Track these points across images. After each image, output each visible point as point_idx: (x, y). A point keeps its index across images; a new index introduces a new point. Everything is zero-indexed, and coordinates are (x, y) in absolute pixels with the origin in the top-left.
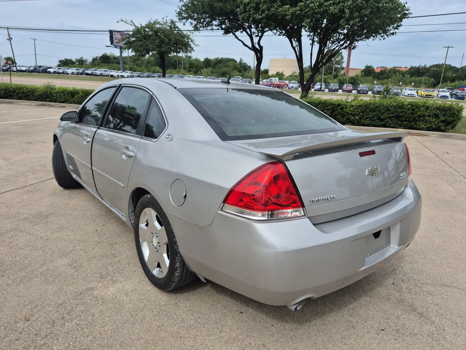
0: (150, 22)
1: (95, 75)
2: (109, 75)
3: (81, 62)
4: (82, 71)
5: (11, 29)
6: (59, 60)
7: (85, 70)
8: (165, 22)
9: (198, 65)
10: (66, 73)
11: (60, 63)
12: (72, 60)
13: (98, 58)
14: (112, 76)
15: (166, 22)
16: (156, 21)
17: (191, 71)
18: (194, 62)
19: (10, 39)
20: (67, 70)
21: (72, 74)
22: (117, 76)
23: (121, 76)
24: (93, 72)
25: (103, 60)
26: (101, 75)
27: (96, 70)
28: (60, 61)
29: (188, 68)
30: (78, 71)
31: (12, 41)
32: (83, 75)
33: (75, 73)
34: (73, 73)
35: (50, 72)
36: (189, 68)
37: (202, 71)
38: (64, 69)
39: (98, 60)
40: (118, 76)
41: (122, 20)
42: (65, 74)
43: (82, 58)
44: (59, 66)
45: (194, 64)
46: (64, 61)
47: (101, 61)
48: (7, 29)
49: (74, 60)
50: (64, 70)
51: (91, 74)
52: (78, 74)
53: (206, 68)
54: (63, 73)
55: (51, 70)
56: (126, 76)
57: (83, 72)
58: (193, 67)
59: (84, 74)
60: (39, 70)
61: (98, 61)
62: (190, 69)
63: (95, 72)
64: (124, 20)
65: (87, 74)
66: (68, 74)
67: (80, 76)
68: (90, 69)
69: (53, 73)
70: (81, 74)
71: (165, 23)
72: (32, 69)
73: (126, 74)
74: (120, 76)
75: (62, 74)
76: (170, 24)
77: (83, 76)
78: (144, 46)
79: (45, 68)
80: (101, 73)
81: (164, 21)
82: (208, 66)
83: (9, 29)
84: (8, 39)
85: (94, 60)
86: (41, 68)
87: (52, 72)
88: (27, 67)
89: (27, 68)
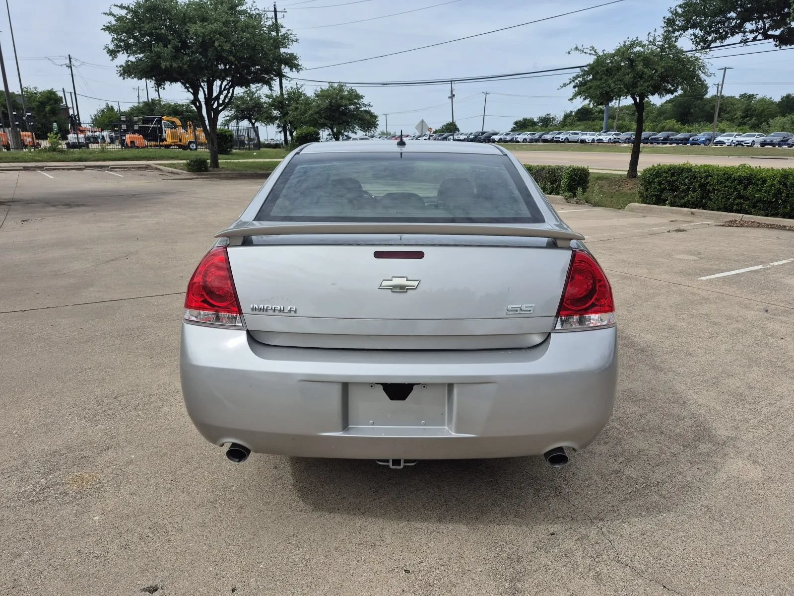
0: (625, 45)
1: (557, 142)
2: (578, 140)
3: (546, 122)
4: (537, 137)
5: (456, 82)
6: (515, 121)
7: (543, 135)
8: (652, 40)
9: (763, 111)
10: (516, 140)
11: (516, 125)
12: (533, 119)
13: (573, 114)
14: (583, 141)
15: (654, 39)
16: (635, 41)
17: (745, 124)
18: (755, 106)
19: (452, 97)
20: (517, 136)
21: (523, 142)
22: (590, 141)
23: (597, 140)
24: (554, 137)
25: (579, 115)
26: (567, 141)
27: (559, 133)
28: (516, 123)
29: (739, 118)
30: (533, 137)
31: (454, 100)
32: (539, 142)
33: (528, 140)
34: (525, 141)
35: (494, 141)
36: (741, 117)
37: (771, 122)
38: (513, 135)
39: (572, 116)
40: (593, 141)
41: (577, 48)
42: (514, 142)
43: (548, 115)
44: (513, 130)
45: (756, 111)
46: (521, 122)
47: (577, 119)
48: (450, 82)
49: (536, 120)
50: (513, 137)
51: (552, 141)
52: (532, 141)
53: (784, 116)
54: (511, 141)
55: (496, 138)
56: (605, 140)
57: (540, 137)
58: (752, 116)
59: (540, 140)
60: (481, 138)
61: (572, 118)
62: (743, 120)
63: (558, 136)
64: (580, 47)
65: (545, 141)
66: (519, 142)
67: (535, 143)
68: (551, 133)
69: (497, 142)
70: (537, 141)
71: (652, 43)
72: (472, 137)
73: (606, 137)
74: (595, 142)
75: (510, 143)
76: (661, 43)
77: (539, 144)
78: (604, 87)
79: (488, 135)
80: (567, 138)
81: (650, 39)
82: (789, 111)
83: (453, 82)
84: (449, 98)
85: (567, 116)
86: (484, 135)
87: (496, 140)
88: (466, 135)
89: (466, 137)
